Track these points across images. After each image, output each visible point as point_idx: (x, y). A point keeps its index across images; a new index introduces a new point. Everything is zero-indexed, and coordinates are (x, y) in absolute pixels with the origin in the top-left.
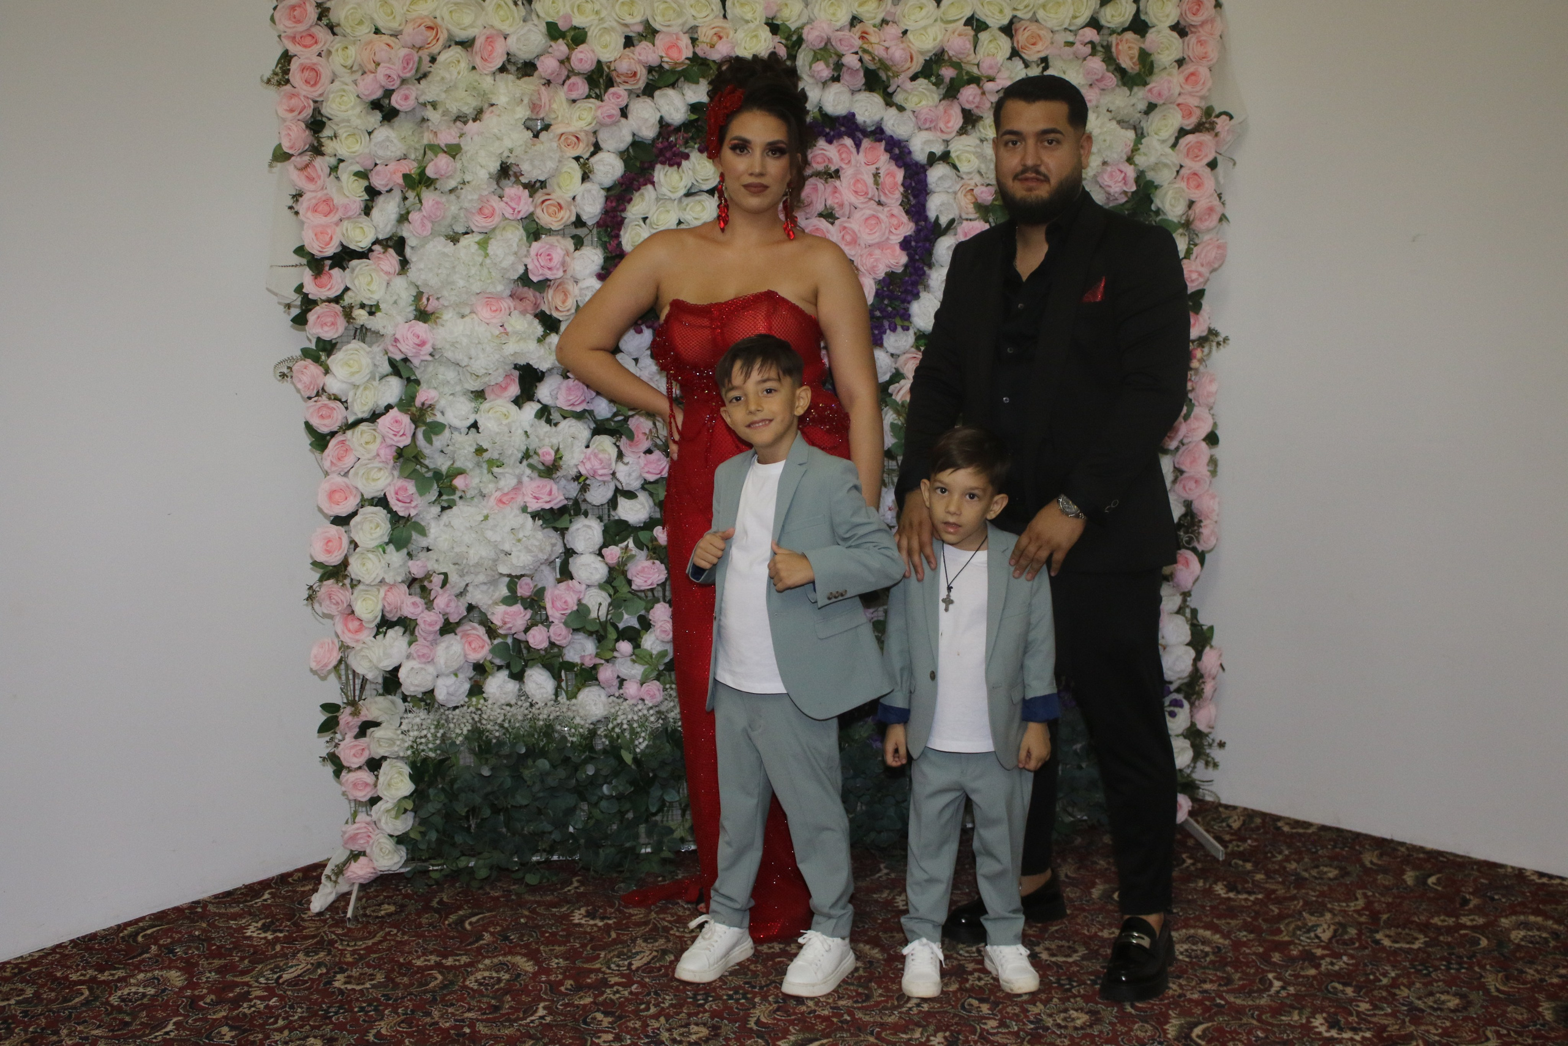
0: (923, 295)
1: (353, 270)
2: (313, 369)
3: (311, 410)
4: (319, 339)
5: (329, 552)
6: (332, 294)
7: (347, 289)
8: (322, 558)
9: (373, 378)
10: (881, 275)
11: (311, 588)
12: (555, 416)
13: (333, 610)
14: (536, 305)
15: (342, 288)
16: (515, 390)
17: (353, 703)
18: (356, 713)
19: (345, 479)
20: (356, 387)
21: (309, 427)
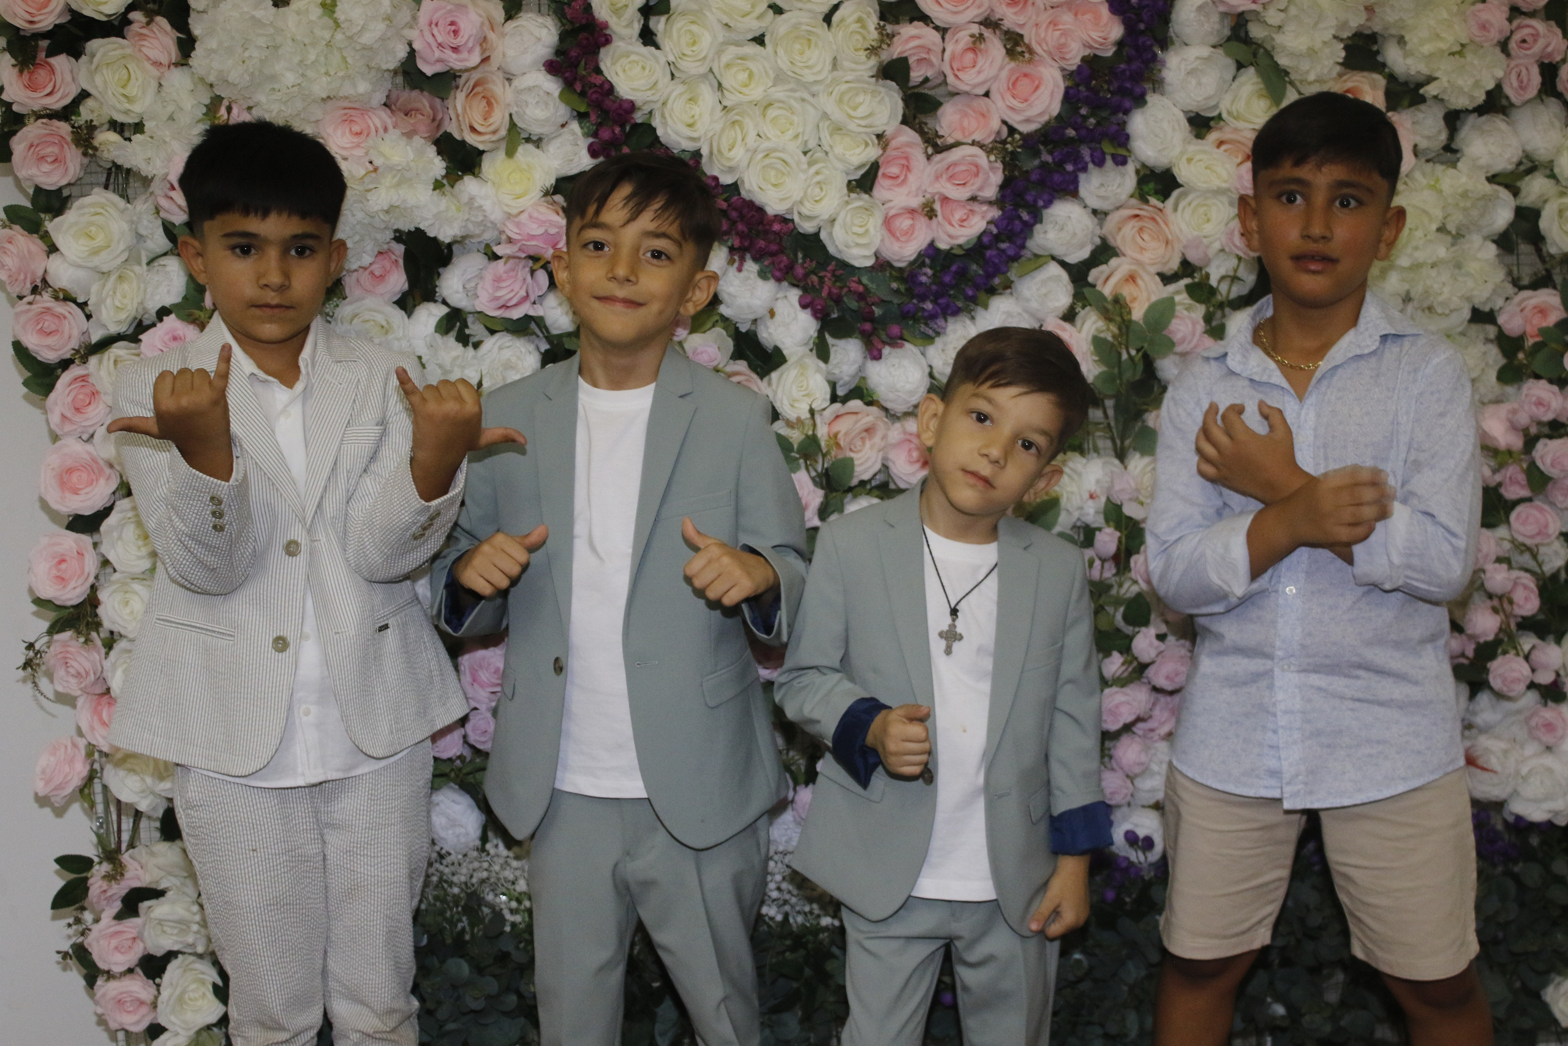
0: (1152, 99)
1: (93, 56)
2: (24, 242)
3: (23, 319)
4: (38, 190)
5: (61, 580)
6: (57, 102)
7: (84, 95)
8: (48, 591)
9: (132, 257)
10: (1074, 61)
11: (30, 646)
12: (475, 329)
13: (72, 687)
14: (436, 122)
15: (74, 92)
16: (398, 281)
17: (112, 855)
18: (117, 872)
19: (89, 447)
20: (105, 274)
21: (21, 351)
